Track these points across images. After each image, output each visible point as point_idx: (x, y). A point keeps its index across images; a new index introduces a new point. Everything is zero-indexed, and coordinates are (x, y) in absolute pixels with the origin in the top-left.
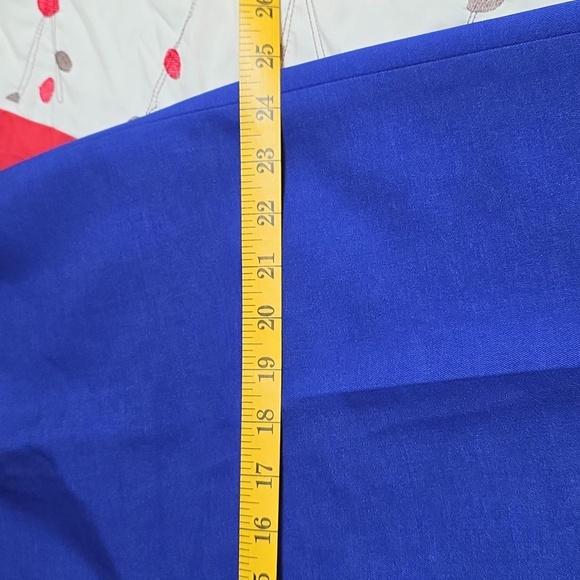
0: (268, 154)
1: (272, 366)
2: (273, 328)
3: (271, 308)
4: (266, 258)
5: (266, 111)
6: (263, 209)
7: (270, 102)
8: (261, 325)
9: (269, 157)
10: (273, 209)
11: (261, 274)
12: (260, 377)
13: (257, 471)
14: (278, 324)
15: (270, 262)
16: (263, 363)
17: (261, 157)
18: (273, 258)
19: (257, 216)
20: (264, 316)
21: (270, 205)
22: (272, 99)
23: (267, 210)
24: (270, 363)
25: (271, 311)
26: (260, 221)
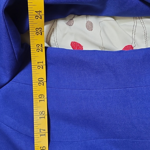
0: (40, 29)
1: (43, 97)
2: (43, 85)
3: (42, 78)
4: (40, 62)
5: (39, 16)
6: (38, 47)
7: (40, 13)
8: (39, 84)
9: (40, 30)
10: (42, 46)
11: (38, 68)
12: (40, 101)
13: (40, 131)
14: (45, 83)
15: (41, 64)
16: (40, 96)
17: (37, 30)
18: (43, 62)
19: (36, 49)
20: (40, 81)
21: (41, 45)
22: (41, 12)
23: (40, 47)
24: (43, 96)
25: (43, 80)
26: (38, 50)
